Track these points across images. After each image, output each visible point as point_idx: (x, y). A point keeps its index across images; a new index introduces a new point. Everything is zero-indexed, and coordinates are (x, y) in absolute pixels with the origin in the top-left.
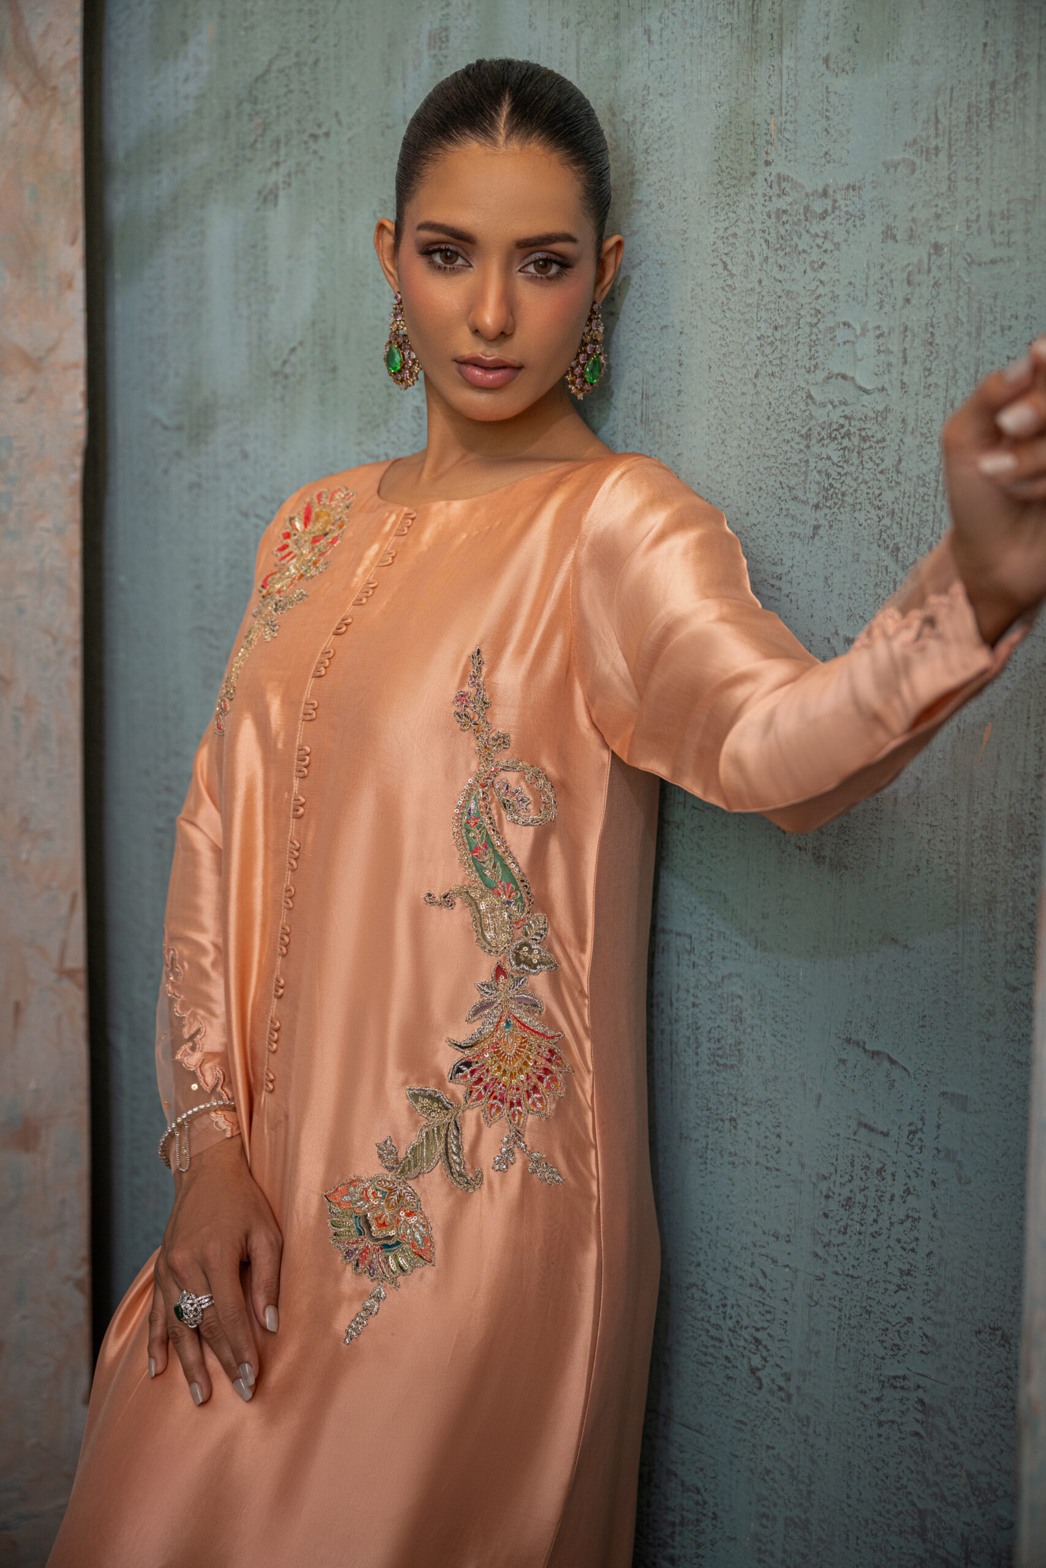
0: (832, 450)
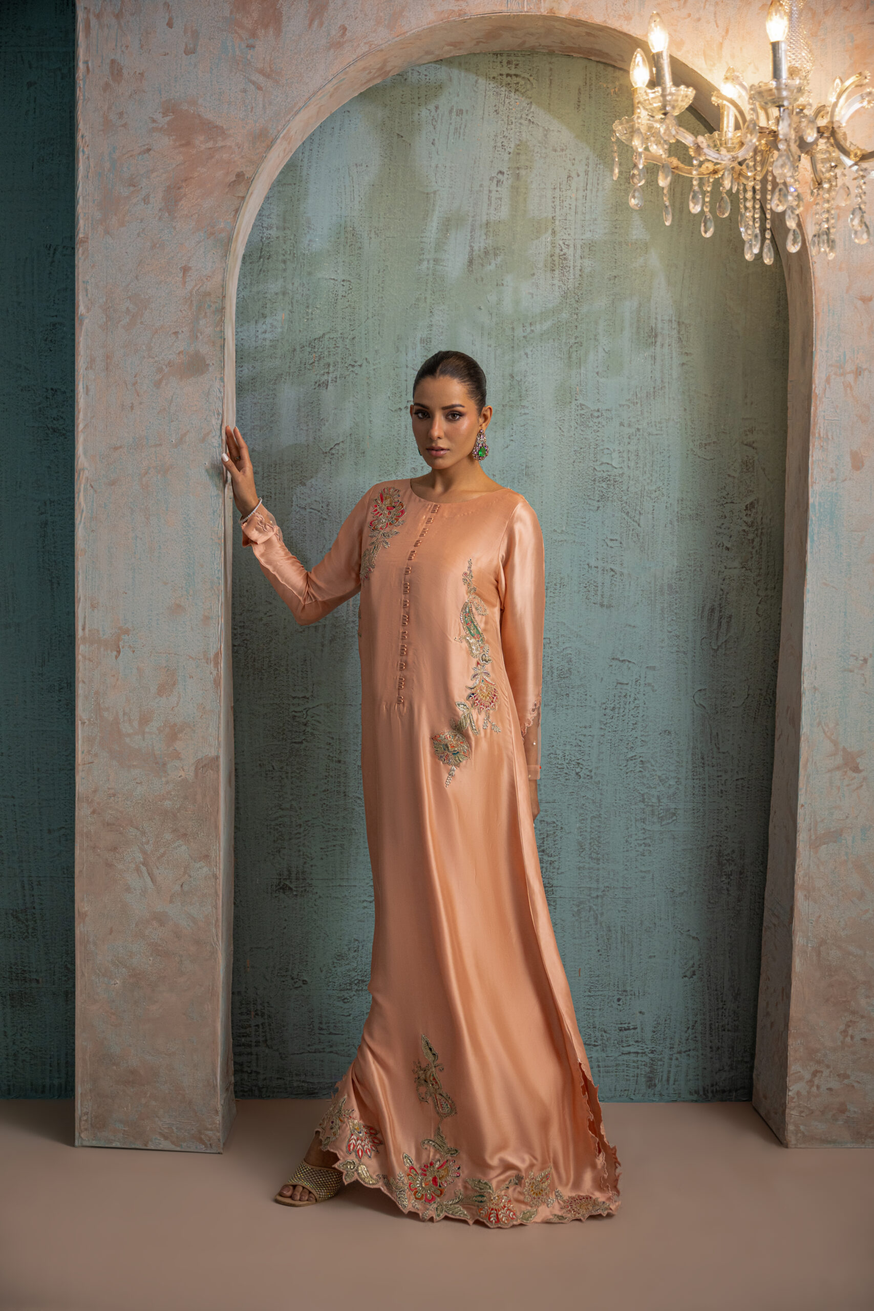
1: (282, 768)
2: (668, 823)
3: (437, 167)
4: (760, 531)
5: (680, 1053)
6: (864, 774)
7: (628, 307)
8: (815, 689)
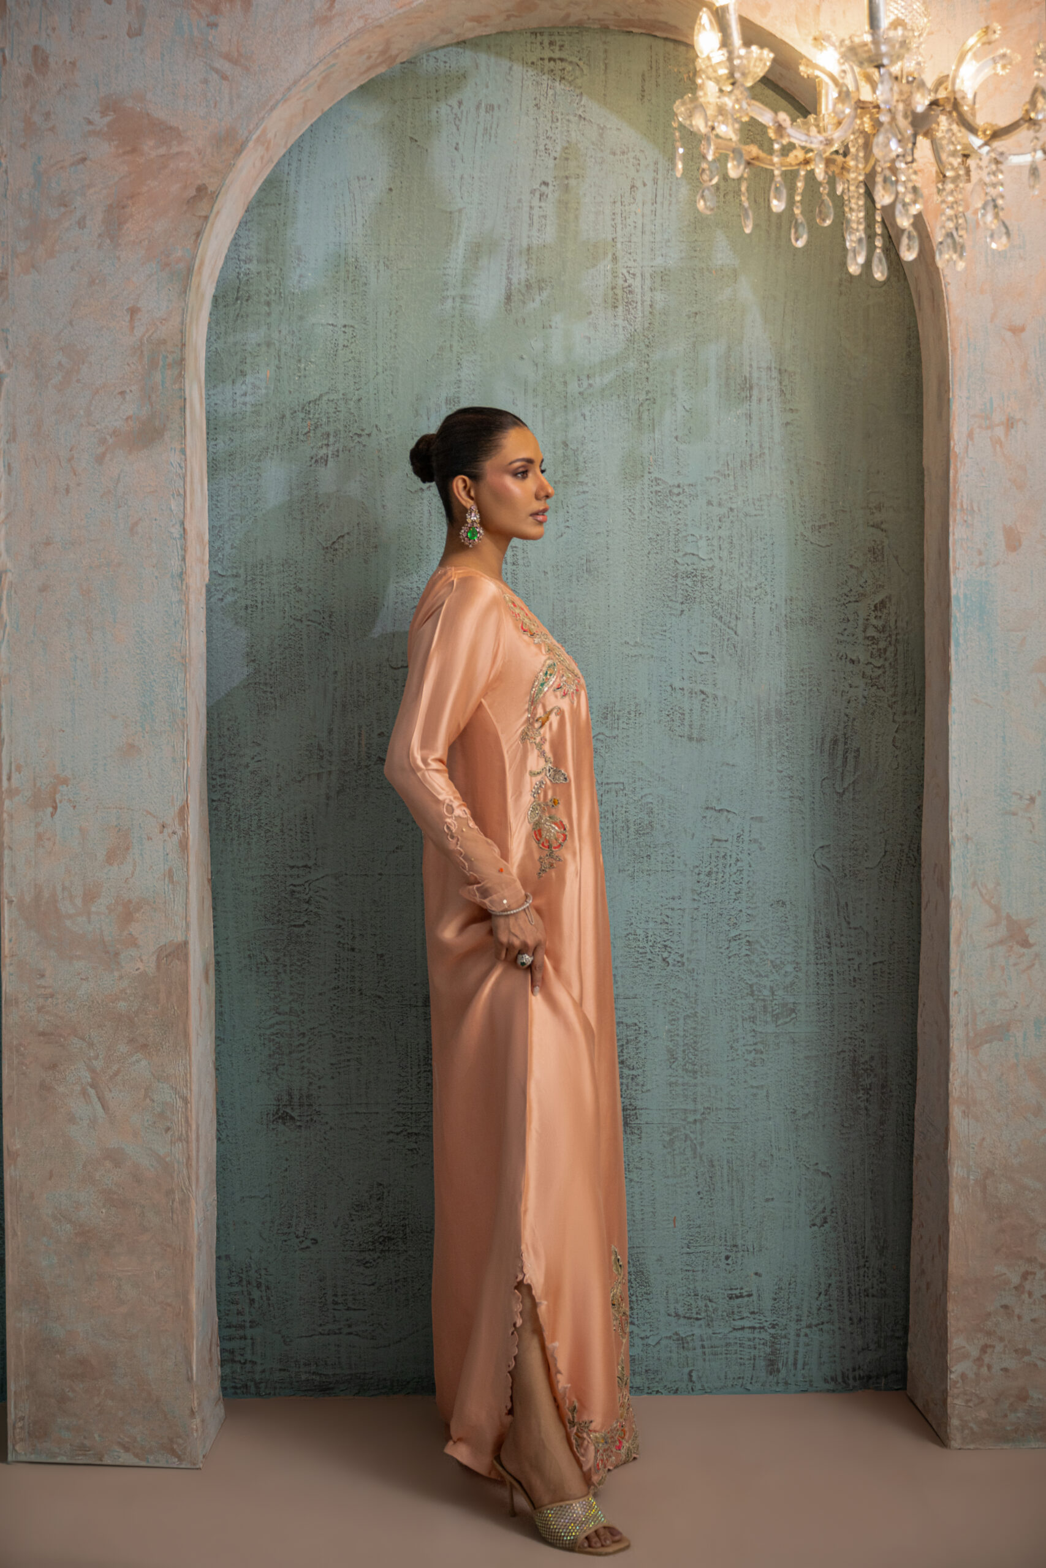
1: (278, 960)
2: (786, 1023)
3: (462, 178)
4: (894, 637)
5: (809, 1326)
6: (1035, 949)
7: (712, 353)
8: (968, 838)
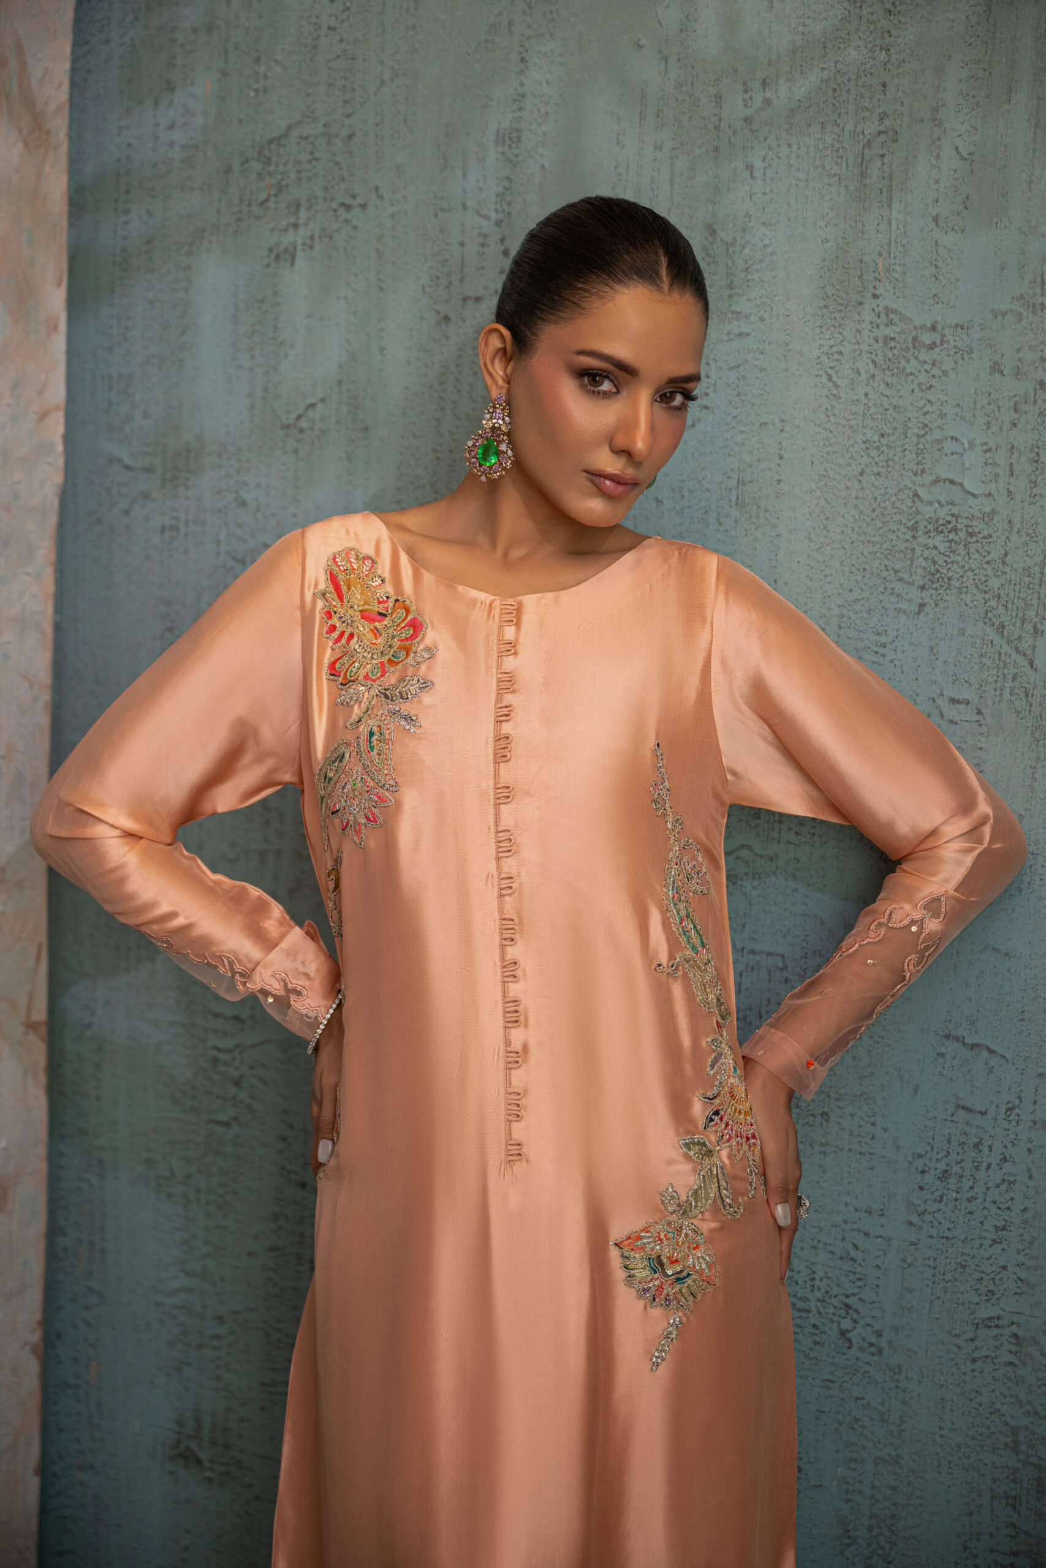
0: (939, 541)
